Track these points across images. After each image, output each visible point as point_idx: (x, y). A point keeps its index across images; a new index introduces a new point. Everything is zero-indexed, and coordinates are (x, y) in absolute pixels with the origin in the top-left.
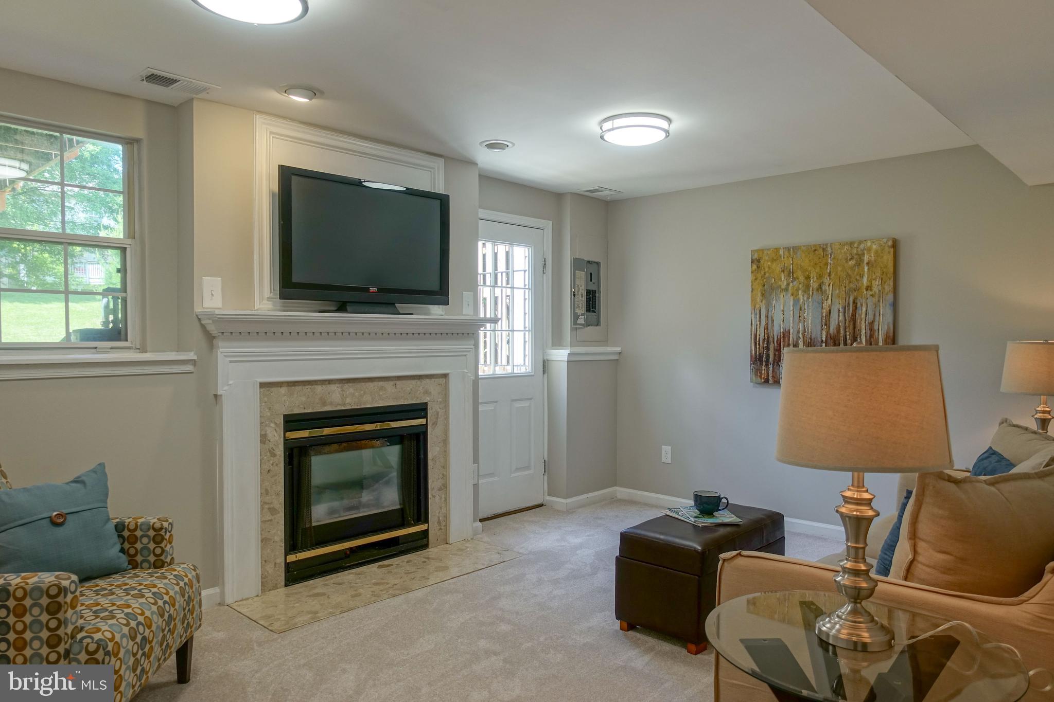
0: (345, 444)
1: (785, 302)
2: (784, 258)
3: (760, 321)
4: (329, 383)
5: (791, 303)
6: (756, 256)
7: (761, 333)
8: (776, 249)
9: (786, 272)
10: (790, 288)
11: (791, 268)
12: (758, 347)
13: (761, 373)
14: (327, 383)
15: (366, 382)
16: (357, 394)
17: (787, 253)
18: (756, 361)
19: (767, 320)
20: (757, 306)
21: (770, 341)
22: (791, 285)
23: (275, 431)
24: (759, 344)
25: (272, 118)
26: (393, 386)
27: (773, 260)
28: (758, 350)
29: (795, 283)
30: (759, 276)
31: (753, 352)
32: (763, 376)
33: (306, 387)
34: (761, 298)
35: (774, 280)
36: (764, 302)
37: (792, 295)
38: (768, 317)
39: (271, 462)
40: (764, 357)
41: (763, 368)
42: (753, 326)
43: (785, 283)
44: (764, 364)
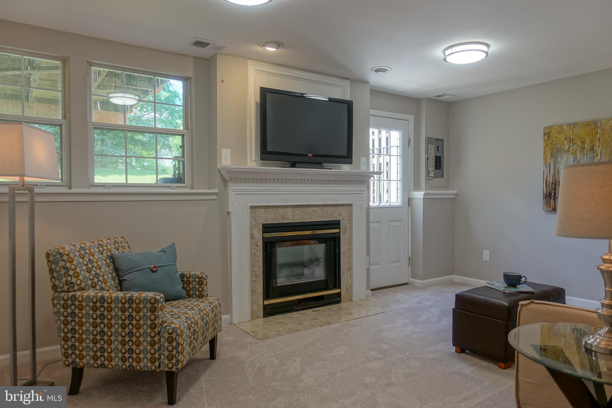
0: (295, 242)
1: (567, 159)
2: (566, 131)
3: (550, 172)
4: (286, 208)
5: (572, 159)
6: (547, 131)
7: (550, 179)
8: (561, 125)
9: (568, 140)
10: (571, 150)
11: (572, 136)
12: (548, 188)
13: (550, 204)
14: (285, 207)
15: (306, 207)
16: (301, 214)
17: (569, 127)
18: (547, 197)
19: (555, 171)
20: (548, 162)
21: (556, 184)
22: (572, 148)
23: (258, 233)
24: (549, 186)
25: (257, 62)
26: (321, 210)
27: (559, 133)
28: (548, 190)
29: (574, 146)
30: (549, 143)
31: (545, 191)
32: (552, 206)
33: (274, 209)
34: (551, 157)
35: (559, 145)
36: (552, 159)
37: (572, 154)
38: (555, 169)
39: (256, 249)
40: (553, 194)
41: (552, 201)
42: (545, 175)
43: (567, 147)
44: (552, 198)
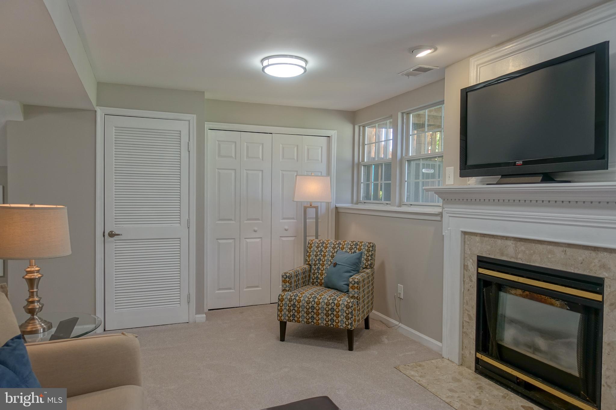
0: (527, 293)
4: (506, 239)
14: (505, 238)
16: (527, 252)
23: (472, 265)
26: (563, 251)
33: (491, 239)
39: (470, 284)
